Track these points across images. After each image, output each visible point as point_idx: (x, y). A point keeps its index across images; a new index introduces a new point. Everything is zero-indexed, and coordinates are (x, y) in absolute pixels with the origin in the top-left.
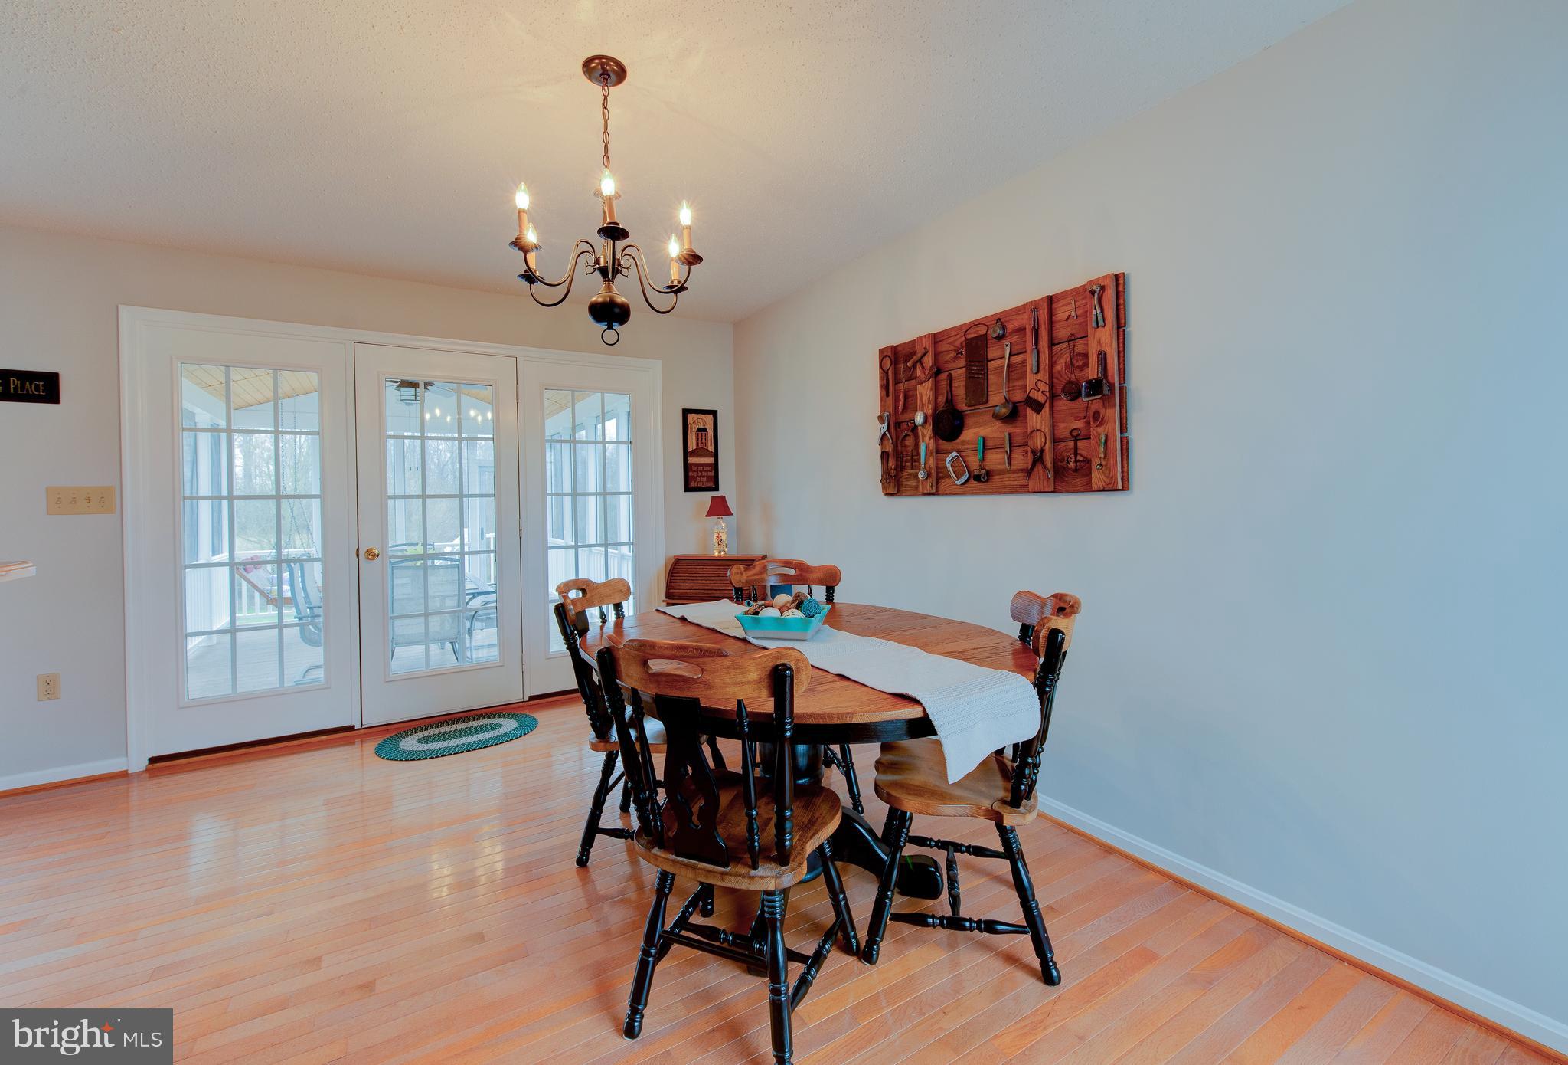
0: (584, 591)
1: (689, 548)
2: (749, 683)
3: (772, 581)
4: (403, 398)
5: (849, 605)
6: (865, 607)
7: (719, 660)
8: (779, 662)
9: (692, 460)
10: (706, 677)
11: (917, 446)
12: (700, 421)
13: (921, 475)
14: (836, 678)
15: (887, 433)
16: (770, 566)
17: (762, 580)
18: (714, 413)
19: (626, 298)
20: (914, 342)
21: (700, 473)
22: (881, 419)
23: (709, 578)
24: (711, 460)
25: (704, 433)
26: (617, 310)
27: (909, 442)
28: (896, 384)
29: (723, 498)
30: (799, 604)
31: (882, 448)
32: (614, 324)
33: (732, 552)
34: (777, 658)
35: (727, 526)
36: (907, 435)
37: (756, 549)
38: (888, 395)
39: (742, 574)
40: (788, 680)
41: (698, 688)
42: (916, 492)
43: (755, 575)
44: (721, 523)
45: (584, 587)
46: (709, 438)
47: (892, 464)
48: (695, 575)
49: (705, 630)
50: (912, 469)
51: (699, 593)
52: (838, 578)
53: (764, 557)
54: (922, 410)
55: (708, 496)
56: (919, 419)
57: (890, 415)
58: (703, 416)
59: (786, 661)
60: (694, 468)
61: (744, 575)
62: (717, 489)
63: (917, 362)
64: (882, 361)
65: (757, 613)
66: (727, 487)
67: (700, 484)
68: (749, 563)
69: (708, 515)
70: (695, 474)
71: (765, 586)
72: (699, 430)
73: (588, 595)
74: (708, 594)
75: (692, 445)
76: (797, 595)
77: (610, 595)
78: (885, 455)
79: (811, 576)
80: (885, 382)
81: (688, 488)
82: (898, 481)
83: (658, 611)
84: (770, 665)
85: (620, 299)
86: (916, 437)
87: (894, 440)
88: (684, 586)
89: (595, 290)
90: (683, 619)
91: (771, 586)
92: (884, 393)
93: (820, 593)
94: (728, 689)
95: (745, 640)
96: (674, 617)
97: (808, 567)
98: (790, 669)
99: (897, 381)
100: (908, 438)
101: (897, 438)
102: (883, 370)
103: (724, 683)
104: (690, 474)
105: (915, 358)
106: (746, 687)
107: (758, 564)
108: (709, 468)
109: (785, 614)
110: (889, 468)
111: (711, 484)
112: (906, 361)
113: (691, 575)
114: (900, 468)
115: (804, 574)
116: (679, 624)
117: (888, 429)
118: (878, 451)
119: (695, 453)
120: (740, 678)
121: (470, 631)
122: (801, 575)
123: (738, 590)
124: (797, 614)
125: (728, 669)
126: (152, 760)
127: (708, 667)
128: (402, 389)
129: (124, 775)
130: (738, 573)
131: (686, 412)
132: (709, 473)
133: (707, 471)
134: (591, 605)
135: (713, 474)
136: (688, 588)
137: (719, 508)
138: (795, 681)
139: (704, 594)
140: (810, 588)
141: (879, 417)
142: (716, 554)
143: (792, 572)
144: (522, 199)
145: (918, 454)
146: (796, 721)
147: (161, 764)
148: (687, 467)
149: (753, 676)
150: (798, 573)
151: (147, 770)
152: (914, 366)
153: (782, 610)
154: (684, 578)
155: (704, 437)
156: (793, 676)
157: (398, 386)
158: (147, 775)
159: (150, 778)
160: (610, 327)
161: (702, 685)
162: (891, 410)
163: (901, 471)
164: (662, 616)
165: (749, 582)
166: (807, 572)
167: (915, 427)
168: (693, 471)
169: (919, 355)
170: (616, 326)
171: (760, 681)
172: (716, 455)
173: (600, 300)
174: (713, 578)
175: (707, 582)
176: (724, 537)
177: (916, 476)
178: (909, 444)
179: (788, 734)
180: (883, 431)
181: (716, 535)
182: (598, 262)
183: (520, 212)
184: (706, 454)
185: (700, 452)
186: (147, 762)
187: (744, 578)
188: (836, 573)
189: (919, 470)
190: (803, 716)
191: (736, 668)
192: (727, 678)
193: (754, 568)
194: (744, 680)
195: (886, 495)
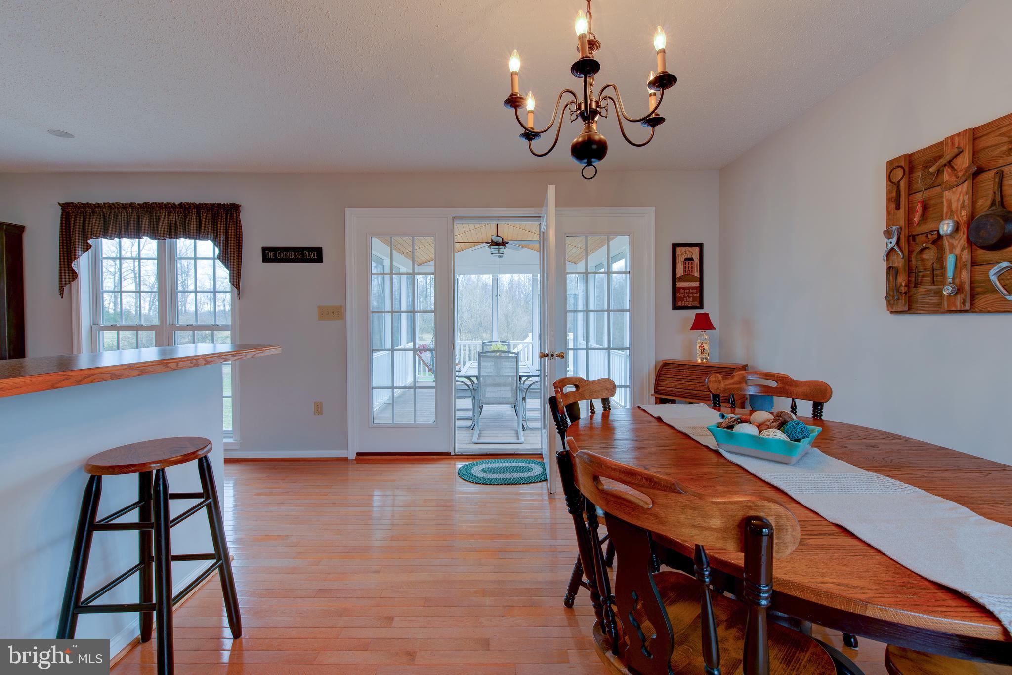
0: (577, 387)
1: (675, 354)
2: (709, 529)
3: (751, 391)
4: (492, 252)
5: (843, 425)
6: (865, 430)
7: (672, 496)
8: (752, 513)
9: (679, 284)
10: (657, 510)
11: (941, 260)
12: (687, 252)
13: (947, 290)
14: (835, 529)
15: (896, 247)
16: (749, 377)
17: (740, 389)
18: (700, 246)
19: (604, 136)
20: (941, 144)
21: (686, 295)
22: (888, 234)
23: (691, 381)
24: (697, 284)
25: (690, 262)
26: (595, 147)
27: (930, 256)
28: (909, 195)
29: (706, 315)
30: (781, 423)
31: (888, 264)
32: (593, 160)
33: (715, 359)
34: (750, 508)
35: (709, 338)
36: (925, 248)
37: (738, 357)
38: (898, 207)
39: (720, 382)
40: (765, 539)
41: (648, 519)
42: (938, 308)
43: (733, 384)
44: (704, 336)
45: (577, 384)
46: (695, 266)
47: (902, 280)
48: (679, 377)
49: (679, 434)
50: (933, 283)
51: (682, 392)
52: (828, 395)
53: (744, 367)
54: (951, 218)
55: (692, 314)
56: (946, 227)
57: (901, 228)
58: (690, 249)
59: (762, 514)
60: (681, 291)
61: (722, 383)
62: (701, 307)
63: (945, 165)
64: (891, 173)
65: (731, 427)
66: (711, 306)
67: (686, 304)
68: (727, 371)
69: (692, 329)
70: (682, 296)
71: (745, 395)
72: (686, 260)
73: (581, 390)
74: (690, 393)
75: (680, 272)
76: (780, 415)
77: (599, 392)
78: (892, 271)
79: (795, 390)
80: (894, 194)
81: (675, 307)
82: (910, 297)
83: (639, 407)
84: (740, 515)
85: (599, 136)
86: (941, 250)
87: (906, 253)
88: (669, 385)
89: (575, 132)
90: (659, 419)
91: (750, 395)
92: (893, 206)
93: (805, 408)
94: (683, 530)
95: (717, 452)
96: (651, 415)
97: (793, 380)
98: (768, 526)
99: (911, 192)
100: (927, 251)
101: (910, 252)
102: (892, 183)
103: (679, 522)
104: (678, 295)
105: (942, 161)
106: (707, 533)
107: (737, 375)
108: (694, 291)
109: (765, 433)
110: (898, 284)
111: (696, 304)
112: (926, 167)
113: (675, 377)
114: (914, 282)
115: (787, 387)
116: (656, 424)
117: (898, 243)
118: (884, 266)
119: (682, 279)
120: (698, 521)
121: (524, 399)
122: (784, 388)
123: (716, 396)
124: (780, 435)
125: (684, 508)
126: (358, 454)
127: (661, 500)
128: (492, 247)
129: (345, 460)
130: (716, 381)
131: (675, 246)
132: (695, 295)
133: (693, 293)
134: (583, 398)
135: (698, 295)
136: (672, 386)
137: (703, 323)
138: (775, 541)
139: (686, 393)
140: (794, 402)
141: (884, 232)
142: (699, 361)
143: (774, 384)
144: (515, 64)
145: (943, 268)
146: (776, 588)
147: (363, 457)
148: (675, 290)
149: (716, 522)
150: (781, 385)
151: (356, 459)
152: (939, 172)
153: (760, 427)
154: (670, 378)
155: (690, 266)
156: (772, 534)
157: (491, 245)
158: (355, 462)
159: (357, 463)
160: (589, 163)
161: (652, 518)
162: (902, 223)
163: (915, 287)
164: (642, 413)
165: (725, 390)
166: (791, 385)
167: (940, 237)
168: (680, 294)
169: (947, 157)
170: (596, 163)
171: (725, 530)
172: (701, 280)
173: (580, 140)
174: (695, 381)
175: (690, 383)
176: (706, 347)
177: (939, 293)
178: (927, 258)
179: (764, 603)
180: (890, 246)
181: (698, 345)
182: (579, 108)
183: (512, 74)
184: (693, 279)
185: (687, 277)
186: (355, 455)
187: (722, 386)
188: (826, 390)
189: (944, 285)
190: (786, 583)
191: (694, 509)
192: (682, 517)
193: (733, 377)
194: (704, 524)
195: (892, 312)
